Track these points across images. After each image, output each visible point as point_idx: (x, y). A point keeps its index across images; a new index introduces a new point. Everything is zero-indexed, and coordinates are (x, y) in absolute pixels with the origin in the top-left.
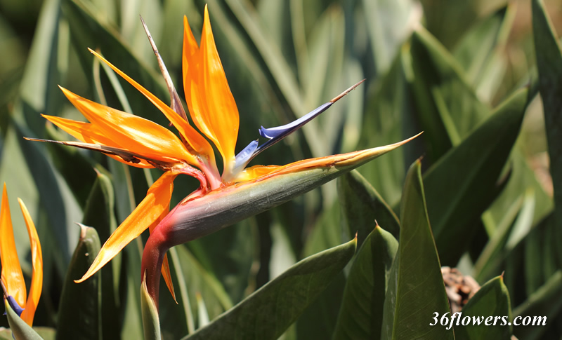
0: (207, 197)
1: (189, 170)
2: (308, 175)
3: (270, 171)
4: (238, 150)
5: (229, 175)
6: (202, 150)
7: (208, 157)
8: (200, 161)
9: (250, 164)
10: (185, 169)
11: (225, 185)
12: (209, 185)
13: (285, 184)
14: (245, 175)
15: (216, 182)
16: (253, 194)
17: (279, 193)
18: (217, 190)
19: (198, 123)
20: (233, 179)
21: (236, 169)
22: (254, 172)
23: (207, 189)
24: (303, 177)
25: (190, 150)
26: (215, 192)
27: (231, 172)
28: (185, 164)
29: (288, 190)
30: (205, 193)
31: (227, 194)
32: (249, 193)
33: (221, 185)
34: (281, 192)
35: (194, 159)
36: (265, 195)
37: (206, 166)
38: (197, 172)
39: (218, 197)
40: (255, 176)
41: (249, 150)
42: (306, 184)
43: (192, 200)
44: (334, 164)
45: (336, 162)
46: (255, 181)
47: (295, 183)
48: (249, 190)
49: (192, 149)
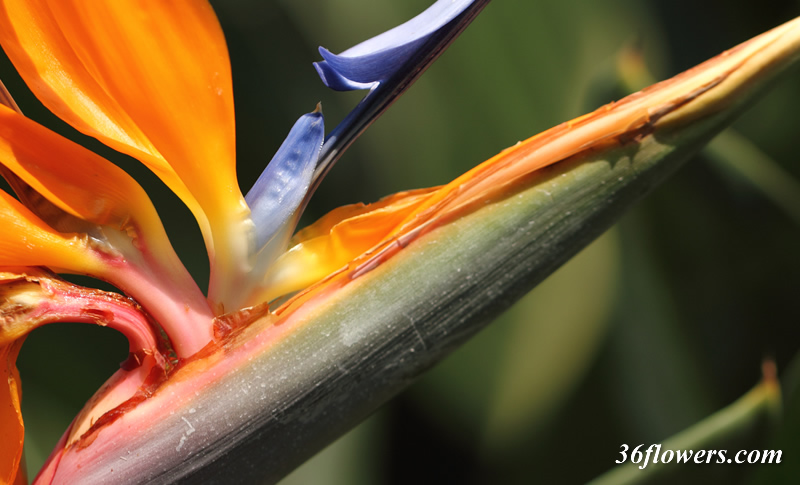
0: (170, 392)
1: (73, 303)
2: (556, 201)
3: (396, 220)
4: (249, 172)
5: (241, 283)
6: (101, 205)
7: (131, 226)
8: (106, 256)
9: (315, 211)
10: (55, 303)
11: (230, 327)
12: (166, 341)
13: (473, 258)
14: (301, 264)
15: (191, 325)
16: (353, 334)
17: (456, 300)
18: (206, 353)
19: (58, 102)
20: (258, 290)
21: (264, 248)
22: (336, 241)
23: (160, 359)
24: (537, 211)
25: (53, 219)
26: (200, 365)
27: (246, 268)
28: (48, 282)
29: (490, 277)
30: (157, 379)
31: (249, 357)
32: (335, 334)
33: (216, 328)
34: (464, 295)
35: (78, 252)
36: (402, 321)
37: (133, 266)
38: (105, 302)
39: (215, 384)
40: (343, 257)
41: (294, 157)
42: (555, 237)
43: (110, 418)
44: (649, 126)
45: (655, 117)
46: (350, 278)
47: (509, 244)
48: (333, 319)
49: (63, 213)
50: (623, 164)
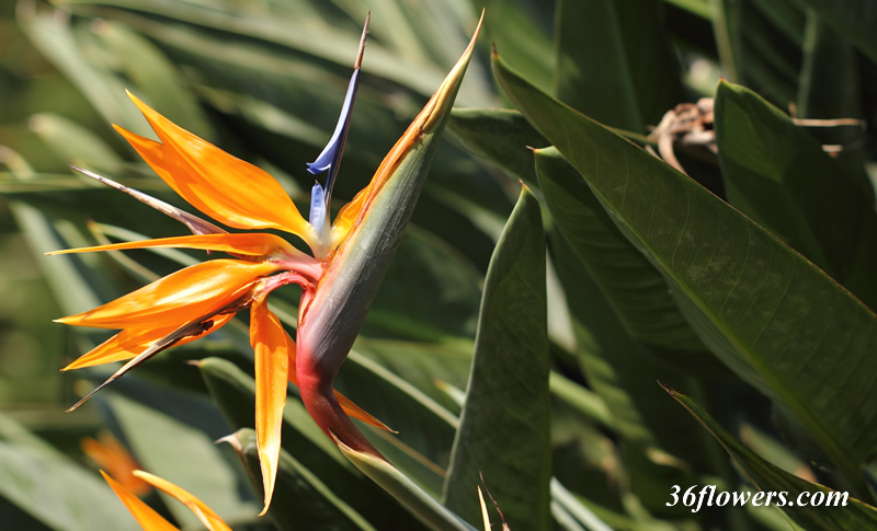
0: (319, 293)
1: (274, 282)
2: (405, 170)
3: (360, 203)
4: (305, 212)
5: (321, 248)
6: (267, 248)
7: (281, 249)
8: (277, 262)
9: (333, 216)
10: (268, 285)
11: (327, 263)
12: (310, 278)
13: (390, 201)
14: (338, 232)
15: (314, 269)
16: (366, 245)
17: (392, 217)
18: (323, 275)
19: (236, 224)
20: (329, 248)
21: (322, 234)
22: (346, 219)
23: (311, 285)
24: (402, 176)
25: (255, 260)
26: (324, 280)
27: (321, 243)
28: (263, 280)
29: (399, 204)
30: (313, 291)
31: (338, 269)
32: (360, 248)
33: (322, 266)
34: (394, 214)
35: (268, 265)
36: (379, 233)
37: (287, 261)
38: (284, 276)
39: (331, 283)
40: (350, 222)
41: (317, 201)
42: (412, 181)
43: (306, 311)
44: (421, 131)
45: (421, 127)
46: (356, 228)
47: (398, 191)
48: (357, 244)
49: (257, 257)
50: (420, 147)
